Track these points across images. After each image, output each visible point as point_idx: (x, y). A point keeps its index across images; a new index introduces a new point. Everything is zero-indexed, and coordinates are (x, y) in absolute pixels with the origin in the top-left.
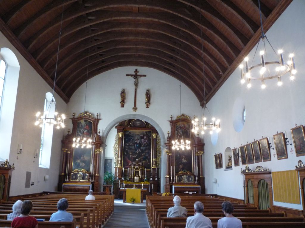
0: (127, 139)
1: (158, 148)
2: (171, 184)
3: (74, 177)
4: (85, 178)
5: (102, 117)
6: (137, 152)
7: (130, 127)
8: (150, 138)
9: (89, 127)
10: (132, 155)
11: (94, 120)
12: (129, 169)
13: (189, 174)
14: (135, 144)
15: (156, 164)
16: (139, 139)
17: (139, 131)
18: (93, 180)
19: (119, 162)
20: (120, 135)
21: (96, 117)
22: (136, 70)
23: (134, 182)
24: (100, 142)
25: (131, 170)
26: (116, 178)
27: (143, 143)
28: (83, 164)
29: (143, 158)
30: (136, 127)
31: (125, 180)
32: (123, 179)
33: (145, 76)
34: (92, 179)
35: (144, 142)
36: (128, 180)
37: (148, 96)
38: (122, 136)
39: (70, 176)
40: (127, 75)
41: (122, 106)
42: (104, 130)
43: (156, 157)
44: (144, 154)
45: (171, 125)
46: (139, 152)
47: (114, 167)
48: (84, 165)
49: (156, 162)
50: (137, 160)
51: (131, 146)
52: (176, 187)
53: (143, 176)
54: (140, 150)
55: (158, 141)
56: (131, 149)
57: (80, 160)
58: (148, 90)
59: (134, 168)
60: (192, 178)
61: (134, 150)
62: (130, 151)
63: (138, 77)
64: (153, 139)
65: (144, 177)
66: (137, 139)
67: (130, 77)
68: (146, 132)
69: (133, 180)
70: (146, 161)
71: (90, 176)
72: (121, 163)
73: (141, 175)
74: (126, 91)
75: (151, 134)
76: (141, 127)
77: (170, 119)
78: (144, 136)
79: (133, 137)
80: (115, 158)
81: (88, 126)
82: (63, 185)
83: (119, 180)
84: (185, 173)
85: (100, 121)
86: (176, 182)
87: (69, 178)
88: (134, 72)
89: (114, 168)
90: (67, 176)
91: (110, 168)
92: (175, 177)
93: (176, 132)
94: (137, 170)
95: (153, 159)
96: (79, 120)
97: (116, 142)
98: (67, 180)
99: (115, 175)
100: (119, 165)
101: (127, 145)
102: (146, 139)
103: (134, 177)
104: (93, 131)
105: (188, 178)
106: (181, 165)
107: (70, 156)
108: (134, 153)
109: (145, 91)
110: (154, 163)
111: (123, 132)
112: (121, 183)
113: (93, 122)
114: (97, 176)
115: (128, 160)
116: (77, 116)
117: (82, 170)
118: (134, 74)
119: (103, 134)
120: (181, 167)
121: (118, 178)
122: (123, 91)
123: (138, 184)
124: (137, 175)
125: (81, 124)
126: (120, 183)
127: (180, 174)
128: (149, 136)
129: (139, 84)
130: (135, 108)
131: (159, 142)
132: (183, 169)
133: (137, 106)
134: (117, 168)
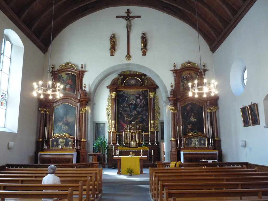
0: (121, 100)
1: (156, 109)
2: (179, 150)
3: (55, 143)
4: (68, 144)
5: (87, 69)
6: (133, 114)
7: (124, 86)
8: (147, 98)
9: (72, 81)
10: (127, 117)
11: (79, 72)
12: (124, 133)
13: (201, 136)
14: (130, 105)
15: (154, 127)
16: (134, 99)
17: (134, 90)
18: (79, 147)
19: (113, 126)
20: (113, 96)
21: (81, 69)
22: (128, 10)
23: (130, 147)
24: (86, 98)
25: (127, 134)
26: (110, 144)
27: (139, 103)
28: (66, 127)
29: (140, 121)
30: (131, 86)
31: (120, 146)
32: (118, 144)
33: (139, 17)
34: (77, 146)
35: (141, 102)
36: (124, 145)
37: (145, 40)
38: (116, 97)
39: (50, 141)
40: (117, 17)
41: (113, 54)
42: (91, 84)
43: (154, 119)
44: (141, 116)
45: (174, 75)
46: (135, 115)
47: (108, 131)
48: (68, 128)
49: (154, 124)
50: (133, 123)
51: (126, 107)
52: (185, 153)
53: (141, 140)
54: (136, 112)
55: (155, 100)
56: (125, 111)
57: (62, 122)
58: (144, 34)
59: (130, 131)
60: (205, 141)
61: (129, 112)
62: (125, 113)
63: (130, 18)
64: (150, 99)
65: (142, 142)
66: (132, 99)
67: (121, 19)
68: (142, 92)
69: (129, 146)
70: (143, 124)
71: (74, 141)
72: (115, 127)
73: (138, 140)
74: (116, 36)
75: (148, 94)
76: (136, 86)
77: (173, 68)
78: (140, 96)
79: (128, 97)
80: (108, 121)
81: (70, 80)
82: (39, 154)
83: (113, 146)
84: (195, 135)
85: (86, 74)
86: (184, 146)
87: (48, 145)
88: (126, 13)
89: (108, 133)
90: (45, 143)
91: (103, 132)
92: (183, 140)
93: (182, 84)
94: (133, 134)
95: (152, 121)
96: (60, 73)
97: (108, 104)
98: (46, 147)
99: (109, 141)
100: (113, 129)
101: (121, 107)
102: (142, 99)
103: (130, 142)
104: (78, 86)
105: (199, 141)
106: (190, 125)
107: (49, 118)
108: (129, 116)
109: (140, 35)
110: (152, 126)
111: (116, 92)
112: (115, 150)
113: (77, 75)
114: (83, 141)
115: (123, 123)
116: (57, 68)
117: (64, 134)
118: (126, 15)
119: (90, 89)
120: (189, 127)
121: (113, 144)
122: (113, 36)
123: (135, 150)
124: (133, 140)
125: (63, 78)
126: (113, 149)
127: (188, 136)
128: (145, 95)
129: (132, 28)
130: (129, 57)
131: (157, 103)
132: (192, 130)
133: (131, 54)
134: (110, 132)
